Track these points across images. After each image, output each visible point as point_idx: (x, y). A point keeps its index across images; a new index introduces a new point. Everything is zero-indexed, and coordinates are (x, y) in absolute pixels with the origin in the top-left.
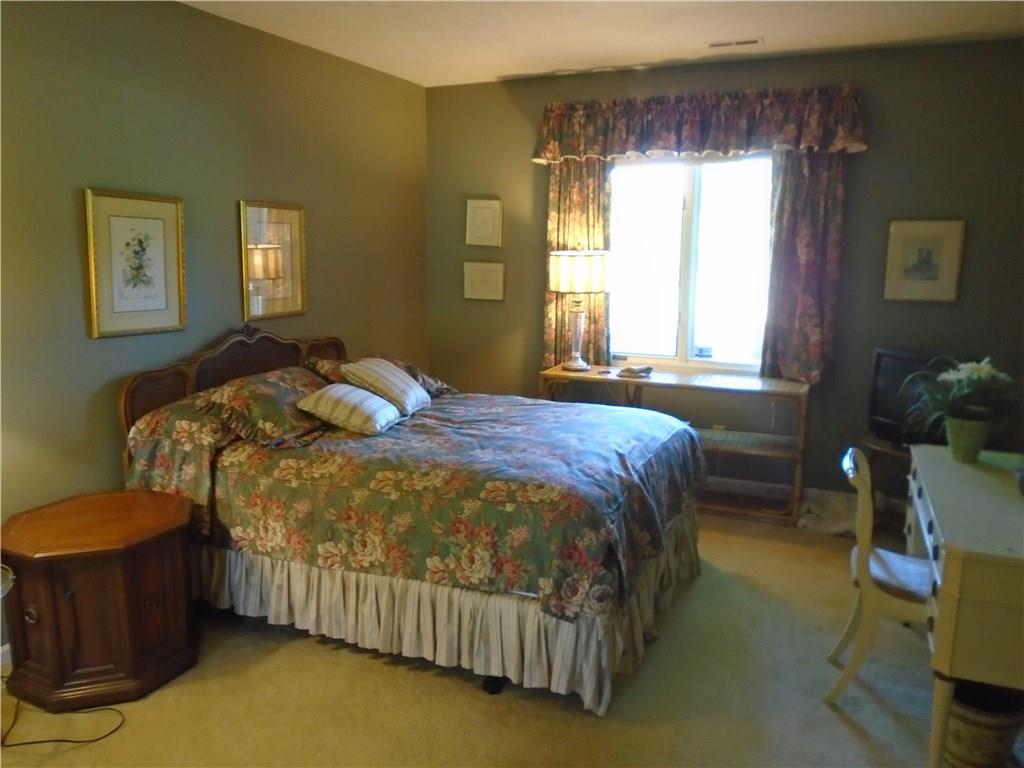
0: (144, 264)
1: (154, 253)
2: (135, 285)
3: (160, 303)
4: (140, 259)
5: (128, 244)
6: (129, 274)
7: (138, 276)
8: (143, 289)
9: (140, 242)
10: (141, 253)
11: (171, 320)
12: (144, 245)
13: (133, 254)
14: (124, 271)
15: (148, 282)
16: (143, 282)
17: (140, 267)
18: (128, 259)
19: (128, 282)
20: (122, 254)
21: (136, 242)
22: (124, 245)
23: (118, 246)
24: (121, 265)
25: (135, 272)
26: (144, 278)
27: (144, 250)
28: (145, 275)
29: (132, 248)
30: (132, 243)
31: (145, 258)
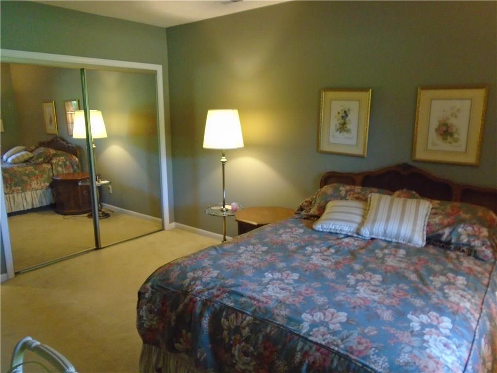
0: (347, 122)
1: (353, 118)
2: (340, 132)
3: (353, 142)
4: (345, 120)
5: (339, 113)
6: (338, 127)
7: (343, 127)
8: (345, 135)
9: (345, 112)
10: (345, 117)
11: (359, 151)
12: (348, 113)
13: (340, 117)
14: (336, 125)
15: (348, 131)
16: (345, 130)
17: (344, 124)
18: (338, 120)
19: (337, 130)
20: (335, 117)
21: (343, 112)
22: (337, 113)
23: (334, 113)
24: (335, 122)
25: (341, 126)
26: (345, 129)
27: (347, 115)
28: (346, 128)
29: (341, 115)
30: (341, 112)
31: (347, 119)
